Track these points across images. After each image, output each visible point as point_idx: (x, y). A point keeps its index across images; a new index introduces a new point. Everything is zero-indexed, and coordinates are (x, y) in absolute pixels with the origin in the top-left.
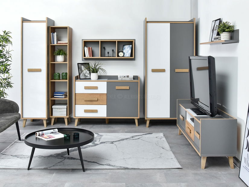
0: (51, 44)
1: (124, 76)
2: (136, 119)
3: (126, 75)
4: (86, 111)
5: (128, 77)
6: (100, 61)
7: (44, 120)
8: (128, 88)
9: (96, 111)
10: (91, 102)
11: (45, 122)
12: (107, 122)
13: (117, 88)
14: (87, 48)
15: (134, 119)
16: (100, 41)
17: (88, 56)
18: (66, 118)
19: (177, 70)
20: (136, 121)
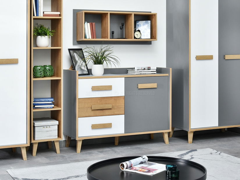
0: (34, 15)
1: (143, 69)
2: (166, 133)
3: (146, 66)
4: (94, 127)
5: (149, 69)
6: (109, 45)
7: (23, 147)
8: (155, 85)
9: (108, 126)
10: (101, 111)
11: (24, 152)
12: (117, 142)
13: (141, 86)
14: (89, 24)
15: (162, 134)
16: (109, 13)
17: (90, 38)
18: (57, 141)
19: (227, 57)
20: (166, 137)
